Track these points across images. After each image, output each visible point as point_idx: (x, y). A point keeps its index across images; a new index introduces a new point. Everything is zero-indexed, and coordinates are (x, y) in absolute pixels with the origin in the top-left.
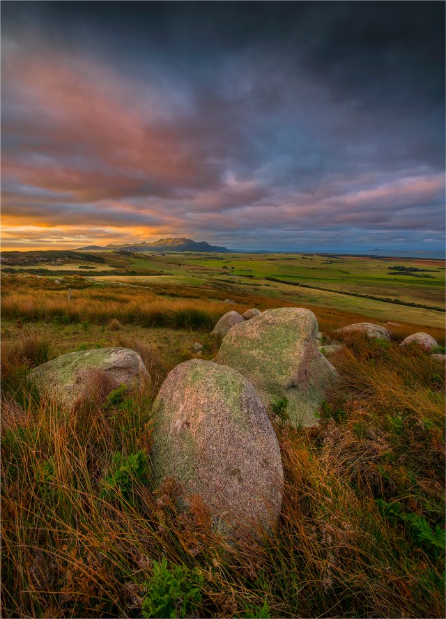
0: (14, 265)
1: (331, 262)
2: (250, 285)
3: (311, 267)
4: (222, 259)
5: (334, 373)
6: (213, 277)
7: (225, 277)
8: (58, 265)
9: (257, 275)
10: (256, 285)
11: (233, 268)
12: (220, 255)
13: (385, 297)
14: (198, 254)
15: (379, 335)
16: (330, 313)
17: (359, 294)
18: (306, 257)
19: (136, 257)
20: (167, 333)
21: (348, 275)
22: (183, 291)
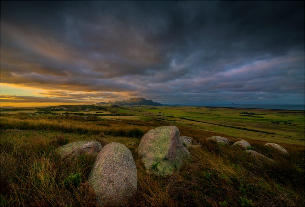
0: (69, 111)
1: (211, 110)
2: (172, 120)
3: (201, 112)
4: (159, 109)
5: (189, 155)
6: (154, 117)
7: (160, 117)
8: (87, 111)
9: (175, 116)
10: (175, 121)
11: (164, 113)
12: (158, 107)
13: (239, 127)
14: (148, 107)
15: (223, 142)
16: (209, 134)
17: (225, 125)
18: (198, 108)
19: (120, 108)
20: (124, 139)
21: (220, 116)
22: (139, 123)
